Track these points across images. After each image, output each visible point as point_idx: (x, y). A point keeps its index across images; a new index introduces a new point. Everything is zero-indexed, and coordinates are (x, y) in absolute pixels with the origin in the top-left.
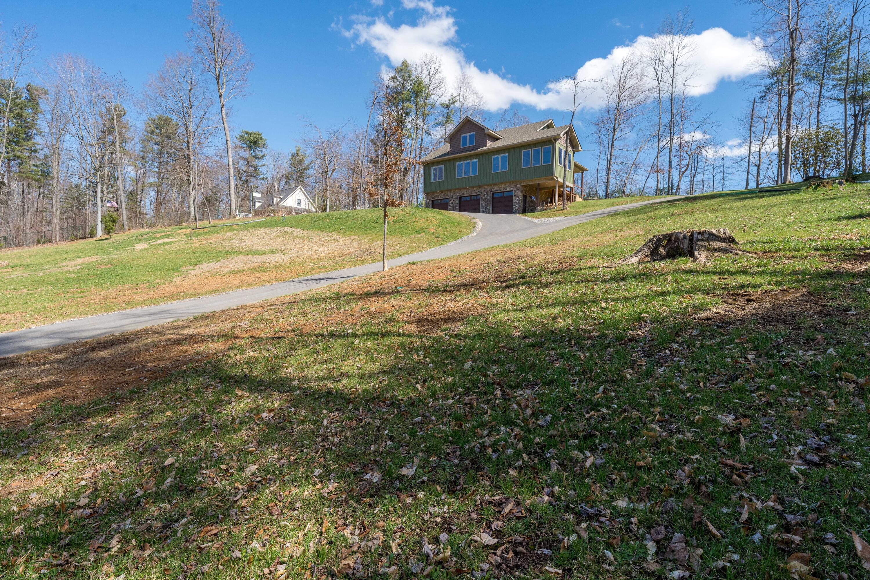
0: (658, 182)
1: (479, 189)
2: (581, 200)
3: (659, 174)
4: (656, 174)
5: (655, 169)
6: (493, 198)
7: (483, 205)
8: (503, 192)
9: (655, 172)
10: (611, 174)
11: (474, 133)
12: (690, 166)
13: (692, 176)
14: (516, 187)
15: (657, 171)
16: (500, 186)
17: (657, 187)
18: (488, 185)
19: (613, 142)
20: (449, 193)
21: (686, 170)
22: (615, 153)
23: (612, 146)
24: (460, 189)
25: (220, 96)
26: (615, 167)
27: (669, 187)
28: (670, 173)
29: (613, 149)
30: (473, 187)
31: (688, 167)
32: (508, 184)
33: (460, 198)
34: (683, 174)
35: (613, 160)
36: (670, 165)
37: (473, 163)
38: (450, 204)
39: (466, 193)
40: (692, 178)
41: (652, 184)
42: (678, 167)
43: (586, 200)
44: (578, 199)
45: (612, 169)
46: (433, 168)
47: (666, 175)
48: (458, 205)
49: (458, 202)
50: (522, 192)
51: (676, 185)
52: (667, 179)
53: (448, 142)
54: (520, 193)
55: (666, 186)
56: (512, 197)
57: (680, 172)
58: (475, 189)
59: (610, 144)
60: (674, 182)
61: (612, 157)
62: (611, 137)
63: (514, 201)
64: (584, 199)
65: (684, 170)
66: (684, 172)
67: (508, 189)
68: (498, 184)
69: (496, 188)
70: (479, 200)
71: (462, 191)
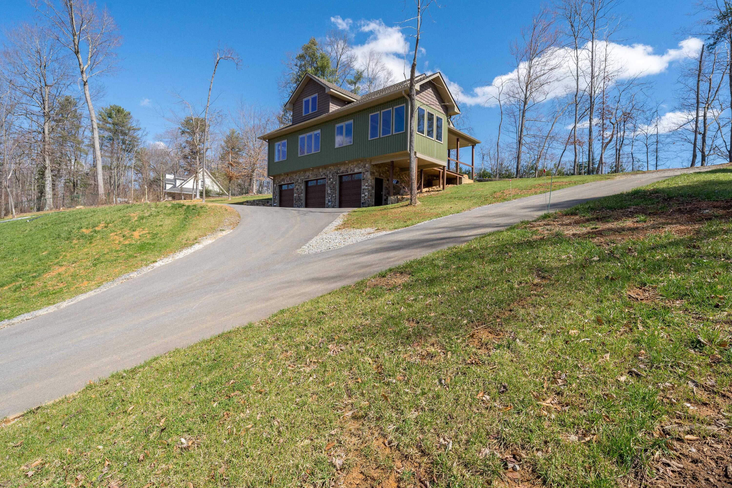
0: (576, 156)
1: (325, 171)
2: (471, 181)
3: (577, 147)
4: (573, 146)
5: (572, 140)
6: (341, 183)
7: (329, 192)
8: (352, 174)
9: (572, 143)
10: (523, 148)
11: (316, 95)
12: (615, 136)
13: (618, 147)
14: (365, 167)
15: (574, 143)
16: (346, 167)
17: (575, 162)
18: (333, 165)
19: (524, 113)
20: (294, 176)
21: (610, 140)
22: (526, 124)
23: (523, 116)
24: (305, 171)
25: (82, 72)
26: (526, 139)
27: (589, 161)
28: (590, 145)
29: (524, 121)
30: (318, 168)
31: (612, 137)
32: (356, 163)
33: (307, 182)
34: (606, 146)
35: (525, 133)
36: (590, 135)
37: (316, 135)
38: (295, 191)
39: (310, 176)
40: (618, 151)
41: (569, 157)
42: (600, 137)
43: (479, 181)
44: (466, 180)
45: (524, 142)
46: (277, 144)
47: (586, 148)
48: (304, 192)
49: (303, 187)
50: (372, 174)
51: (598, 159)
52: (587, 153)
53: (289, 109)
54: (369, 176)
55: (586, 160)
56: (360, 181)
57: (603, 143)
58: (321, 170)
59: (521, 114)
60: (595, 155)
61: (524, 130)
62: (522, 108)
63: (363, 187)
64: (475, 180)
65: (607, 141)
66: (608, 144)
67: (356, 171)
68: (344, 164)
69: (343, 169)
70: (324, 185)
71: (307, 174)
